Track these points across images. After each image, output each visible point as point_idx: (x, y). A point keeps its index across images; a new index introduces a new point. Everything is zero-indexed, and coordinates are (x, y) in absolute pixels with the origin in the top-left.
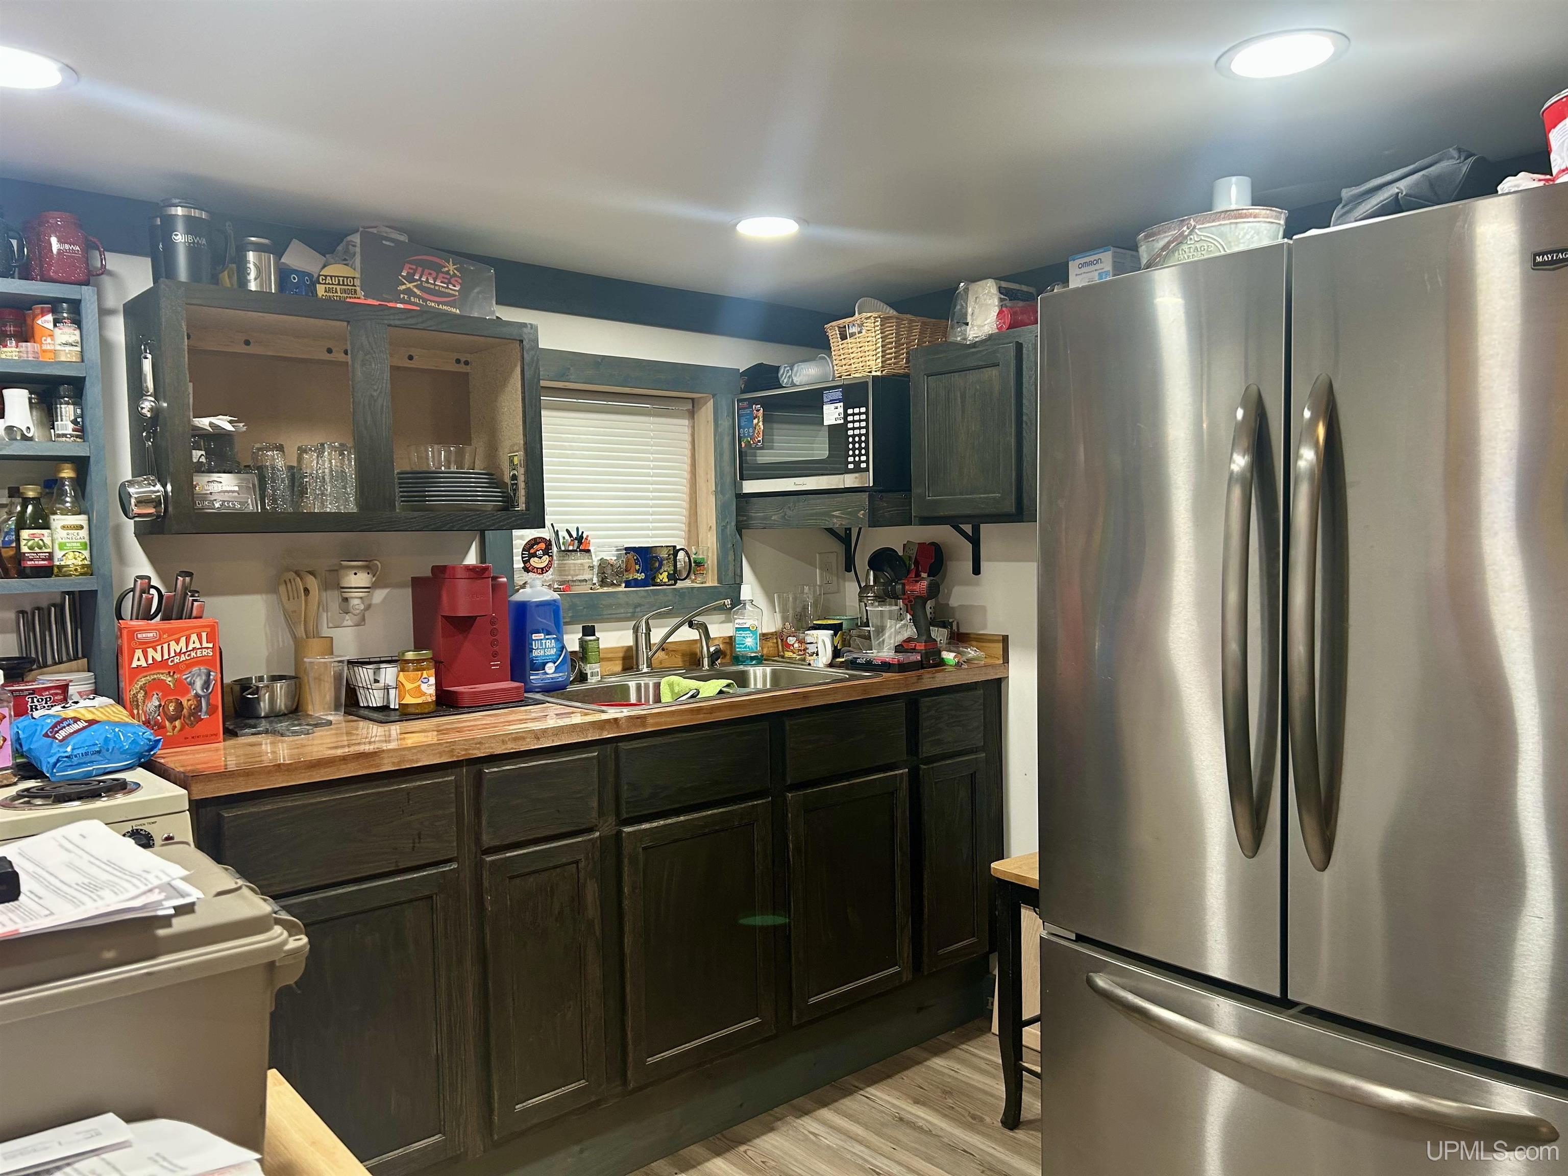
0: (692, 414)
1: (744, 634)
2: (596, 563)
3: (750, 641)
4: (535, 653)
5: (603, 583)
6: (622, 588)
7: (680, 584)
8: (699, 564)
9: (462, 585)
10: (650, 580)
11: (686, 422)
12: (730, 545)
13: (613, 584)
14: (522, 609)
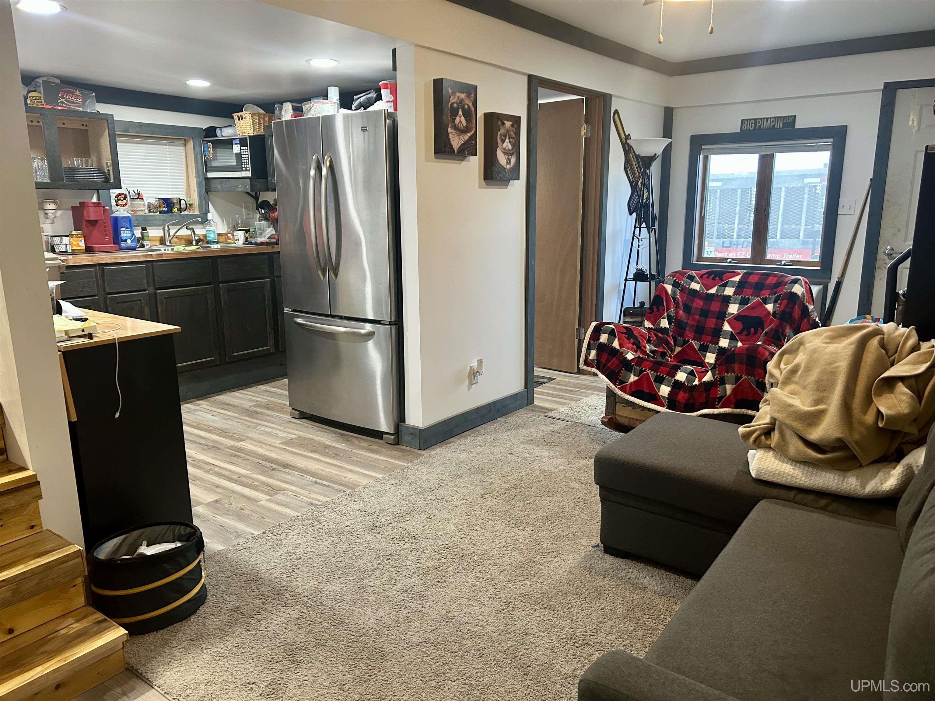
0: (185, 145)
1: (210, 232)
2: (146, 204)
3: (212, 235)
4: (122, 235)
5: (150, 211)
6: (158, 213)
7: (183, 213)
8: (191, 205)
9: (91, 209)
10: (170, 211)
11: (183, 148)
12: (203, 198)
13: (154, 212)
14: (116, 219)
